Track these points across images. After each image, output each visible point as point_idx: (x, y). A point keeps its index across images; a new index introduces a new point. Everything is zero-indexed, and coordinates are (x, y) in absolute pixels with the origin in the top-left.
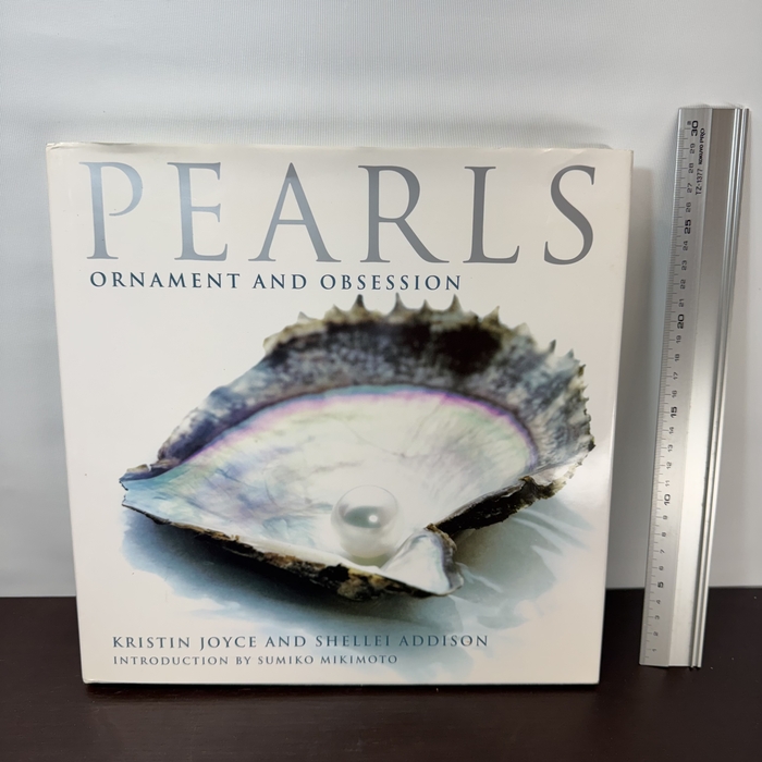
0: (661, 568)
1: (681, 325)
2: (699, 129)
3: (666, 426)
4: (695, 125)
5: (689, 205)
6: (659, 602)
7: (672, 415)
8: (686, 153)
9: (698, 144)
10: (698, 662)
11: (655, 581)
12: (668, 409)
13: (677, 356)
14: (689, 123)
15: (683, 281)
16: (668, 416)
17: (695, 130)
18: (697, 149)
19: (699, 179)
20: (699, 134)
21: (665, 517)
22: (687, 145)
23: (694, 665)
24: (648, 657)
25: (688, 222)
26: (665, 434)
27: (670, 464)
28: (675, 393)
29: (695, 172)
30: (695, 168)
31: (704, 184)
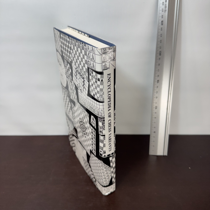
0: (155, 127)
1: (160, 54)
3: (156, 86)
5: (162, 16)
6: (154, 137)
7: (157, 83)
10: (166, 154)
11: (153, 131)
12: (156, 81)
13: (159, 64)
15: (161, 41)
16: (156, 83)
19: (165, 7)
21: (156, 113)
23: (165, 155)
24: (151, 152)
25: (162, 22)
26: (156, 88)
27: (157, 97)
28: (158, 76)
29: (164, 5)
30: (164, 4)
31: (167, 9)
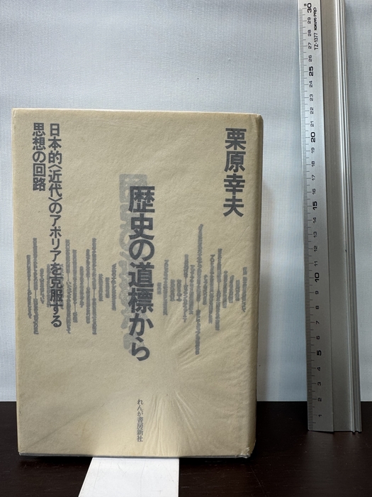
0: (318, 338)
1: (313, 140)
2: (312, 8)
3: (310, 217)
4: (309, 6)
5: (310, 57)
7: (314, 209)
8: (305, 24)
9: (313, 18)
11: (314, 350)
12: (310, 203)
13: (313, 163)
14: (305, 5)
15: (312, 109)
16: (310, 209)
17: (309, 9)
18: (312, 21)
19: (316, 39)
20: (313, 11)
21: (317, 292)
22: (305, 18)
25: (311, 68)
26: (310, 223)
28: (314, 191)
29: (313, 35)
30: (312, 33)
31: (319, 43)
